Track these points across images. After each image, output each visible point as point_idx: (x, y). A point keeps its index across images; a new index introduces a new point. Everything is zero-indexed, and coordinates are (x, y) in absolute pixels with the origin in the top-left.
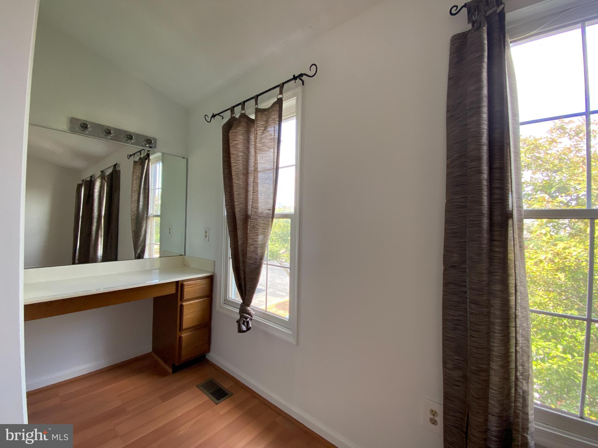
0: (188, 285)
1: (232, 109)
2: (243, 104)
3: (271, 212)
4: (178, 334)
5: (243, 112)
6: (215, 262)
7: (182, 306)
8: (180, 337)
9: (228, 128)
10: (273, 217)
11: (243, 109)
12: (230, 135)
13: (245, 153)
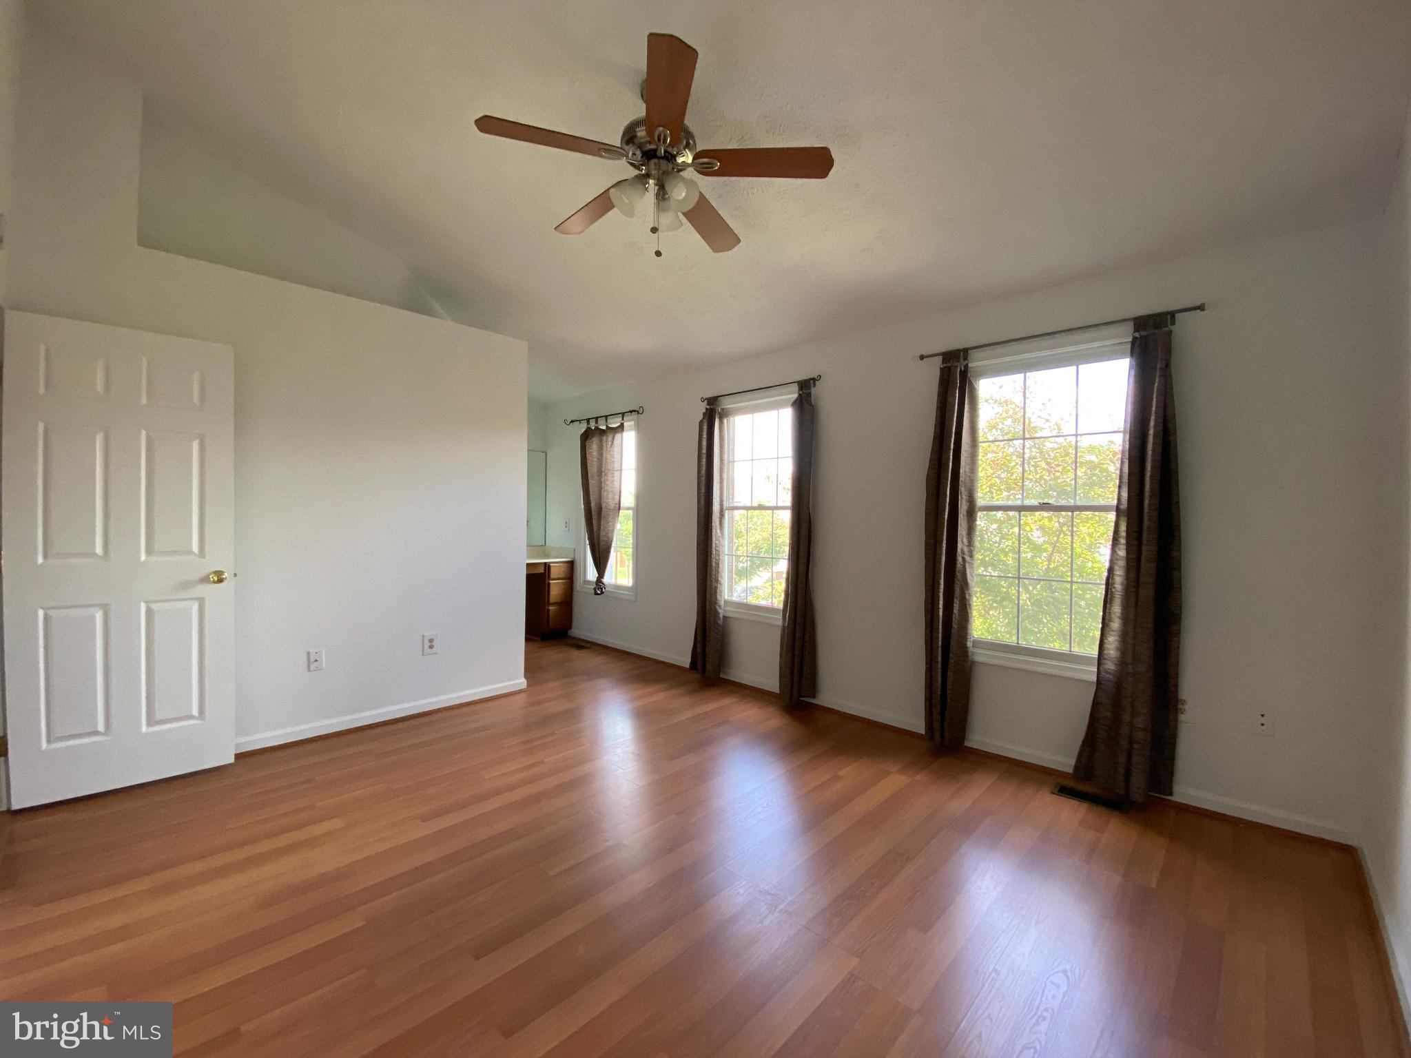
0: (553, 566)
1: (588, 421)
2: (597, 419)
3: (617, 506)
4: (547, 608)
5: (596, 425)
6: (575, 550)
7: (549, 584)
8: (548, 610)
9: (586, 437)
10: (619, 509)
11: (597, 423)
12: (587, 443)
13: (598, 459)
